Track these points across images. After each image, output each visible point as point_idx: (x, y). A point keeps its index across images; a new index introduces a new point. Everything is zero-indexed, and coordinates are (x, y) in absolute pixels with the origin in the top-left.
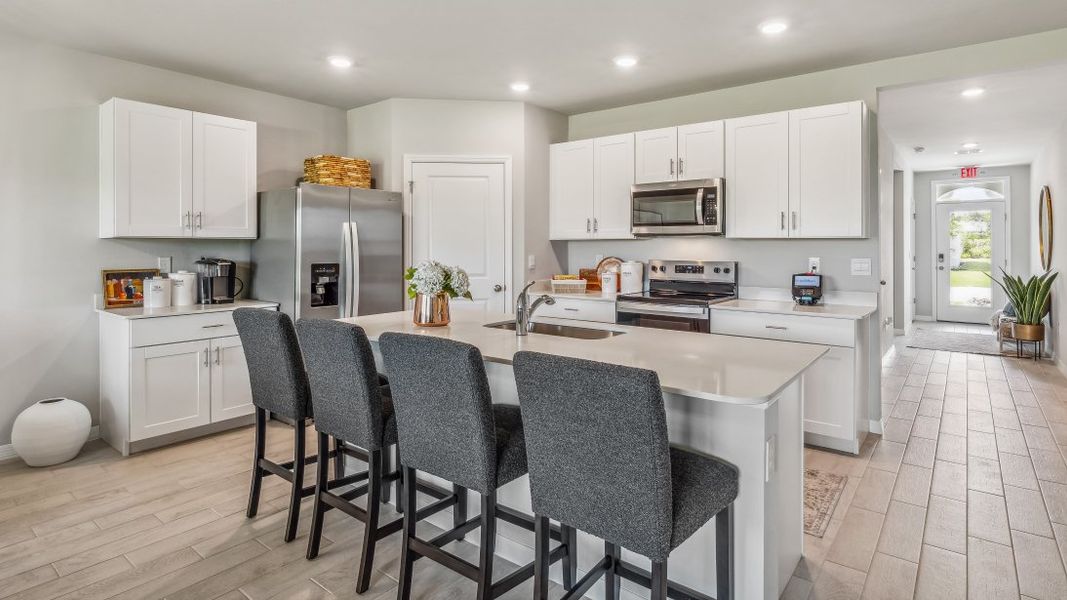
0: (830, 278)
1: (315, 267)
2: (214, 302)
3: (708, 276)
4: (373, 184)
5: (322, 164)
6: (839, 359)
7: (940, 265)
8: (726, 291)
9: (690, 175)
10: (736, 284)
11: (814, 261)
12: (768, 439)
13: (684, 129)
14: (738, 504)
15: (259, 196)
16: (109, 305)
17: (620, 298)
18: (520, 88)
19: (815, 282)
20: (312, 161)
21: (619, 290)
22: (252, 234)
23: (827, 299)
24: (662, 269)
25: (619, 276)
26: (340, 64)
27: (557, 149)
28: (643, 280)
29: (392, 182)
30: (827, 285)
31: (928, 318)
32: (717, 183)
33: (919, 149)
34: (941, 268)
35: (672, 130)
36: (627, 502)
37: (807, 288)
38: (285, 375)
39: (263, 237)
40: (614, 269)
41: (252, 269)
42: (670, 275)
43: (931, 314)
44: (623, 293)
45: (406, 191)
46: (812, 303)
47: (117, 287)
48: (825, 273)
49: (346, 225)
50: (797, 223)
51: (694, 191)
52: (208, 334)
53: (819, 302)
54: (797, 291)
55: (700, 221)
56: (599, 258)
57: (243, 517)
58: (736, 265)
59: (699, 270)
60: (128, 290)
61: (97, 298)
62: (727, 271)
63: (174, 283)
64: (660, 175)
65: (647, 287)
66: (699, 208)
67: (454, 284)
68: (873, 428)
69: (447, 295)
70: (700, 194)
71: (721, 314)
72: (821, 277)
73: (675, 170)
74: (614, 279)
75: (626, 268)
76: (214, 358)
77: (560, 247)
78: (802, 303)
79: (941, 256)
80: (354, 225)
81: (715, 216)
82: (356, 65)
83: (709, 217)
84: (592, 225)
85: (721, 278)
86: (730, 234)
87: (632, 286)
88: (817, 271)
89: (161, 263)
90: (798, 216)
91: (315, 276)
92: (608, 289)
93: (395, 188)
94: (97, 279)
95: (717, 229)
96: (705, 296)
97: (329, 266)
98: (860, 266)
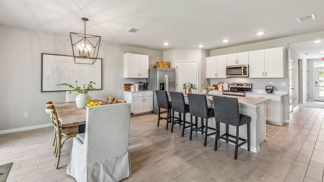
0: (276, 87)
1: (161, 84)
2: (142, 90)
3: (244, 86)
4: (169, 67)
5: (160, 63)
6: (277, 104)
7: (316, 85)
8: (249, 90)
9: (240, 64)
10: (252, 88)
11: (271, 83)
12: (256, 112)
13: (239, 54)
14: (251, 123)
15: (149, 69)
16: (126, 90)
17: (223, 91)
18: (201, 46)
19: (272, 88)
20: (158, 63)
21: (223, 89)
22: (148, 77)
23: (275, 92)
24: (233, 85)
25: (223, 86)
26: (166, 44)
27: (208, 58)
28: (229, 87)
29: (173, 66)
30: (274, 88)
31: (312, 100)
32: (247, 66)
33: (306, 54)
34: (316, 86)
35: (236, 54)
36: (232, 118)
37: (269, 89)
38: (166, 102)
39: (150, 78)
40: (222, 84)
41: (147, 84)
42: (235, 86)
43: (313, 99)
44: (223, 90)
45: (176, 68)
46: (271, 92)
47: (126, 87)
48: (274, 86)
49: (166, 75)
50: (267, 74)
51: (241, 68)
52: (143, 96)
53: (273, 92)
54: (267, 90)
55: (243, 74)
56: (218, 82)
57: (157, 126)
58: (252, 84)
59: (243, 85)
60: (128, 87)
61: (123, 89)
62: (249, 85)
63: (135, 86)
64: (233, 64)
65: (230, 89)
66: (242, 71)
67: (193, 86)
68: (287, 121)
69: (192, 89)
70: (243, 68)
71: (248, 94)
72: (273, 87)
73: (236, 63)
74: (222, 87)
75: (224, 84)
76: (143, 100)
77: (208, 80)
78: (268, 92)
79: (316, 82)
80: (167, 75)
81: (246, 73)
82: (169, 44)
83: (245, 73)
84: (216, 75)
85: (248, 87)
86: (250, 77)
87: (226, 88)
88: (272, 85)
89: (132, 83)
90: (267, 73)
91: (161, 85)
92: (220, 89)
93: (174, 68)
94: (123, 86)
95: (247, 76)
96: (244, 91)
97: (163, 83)
98: (283, 84)
